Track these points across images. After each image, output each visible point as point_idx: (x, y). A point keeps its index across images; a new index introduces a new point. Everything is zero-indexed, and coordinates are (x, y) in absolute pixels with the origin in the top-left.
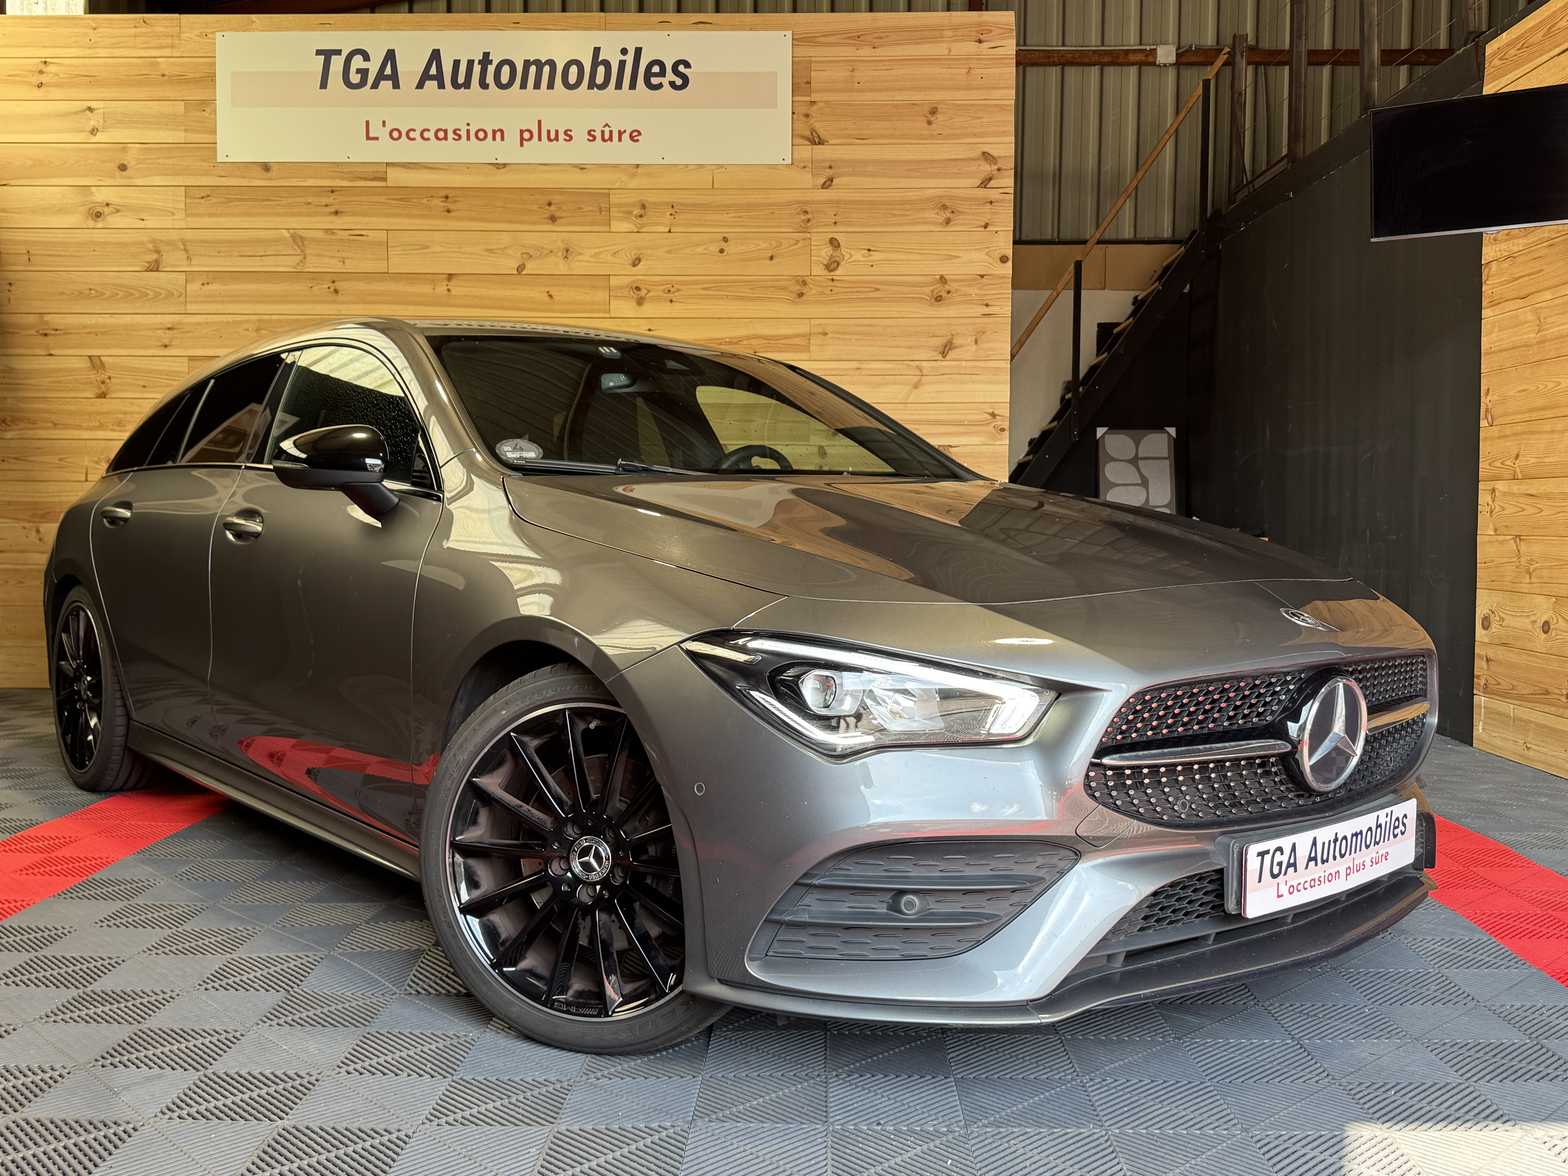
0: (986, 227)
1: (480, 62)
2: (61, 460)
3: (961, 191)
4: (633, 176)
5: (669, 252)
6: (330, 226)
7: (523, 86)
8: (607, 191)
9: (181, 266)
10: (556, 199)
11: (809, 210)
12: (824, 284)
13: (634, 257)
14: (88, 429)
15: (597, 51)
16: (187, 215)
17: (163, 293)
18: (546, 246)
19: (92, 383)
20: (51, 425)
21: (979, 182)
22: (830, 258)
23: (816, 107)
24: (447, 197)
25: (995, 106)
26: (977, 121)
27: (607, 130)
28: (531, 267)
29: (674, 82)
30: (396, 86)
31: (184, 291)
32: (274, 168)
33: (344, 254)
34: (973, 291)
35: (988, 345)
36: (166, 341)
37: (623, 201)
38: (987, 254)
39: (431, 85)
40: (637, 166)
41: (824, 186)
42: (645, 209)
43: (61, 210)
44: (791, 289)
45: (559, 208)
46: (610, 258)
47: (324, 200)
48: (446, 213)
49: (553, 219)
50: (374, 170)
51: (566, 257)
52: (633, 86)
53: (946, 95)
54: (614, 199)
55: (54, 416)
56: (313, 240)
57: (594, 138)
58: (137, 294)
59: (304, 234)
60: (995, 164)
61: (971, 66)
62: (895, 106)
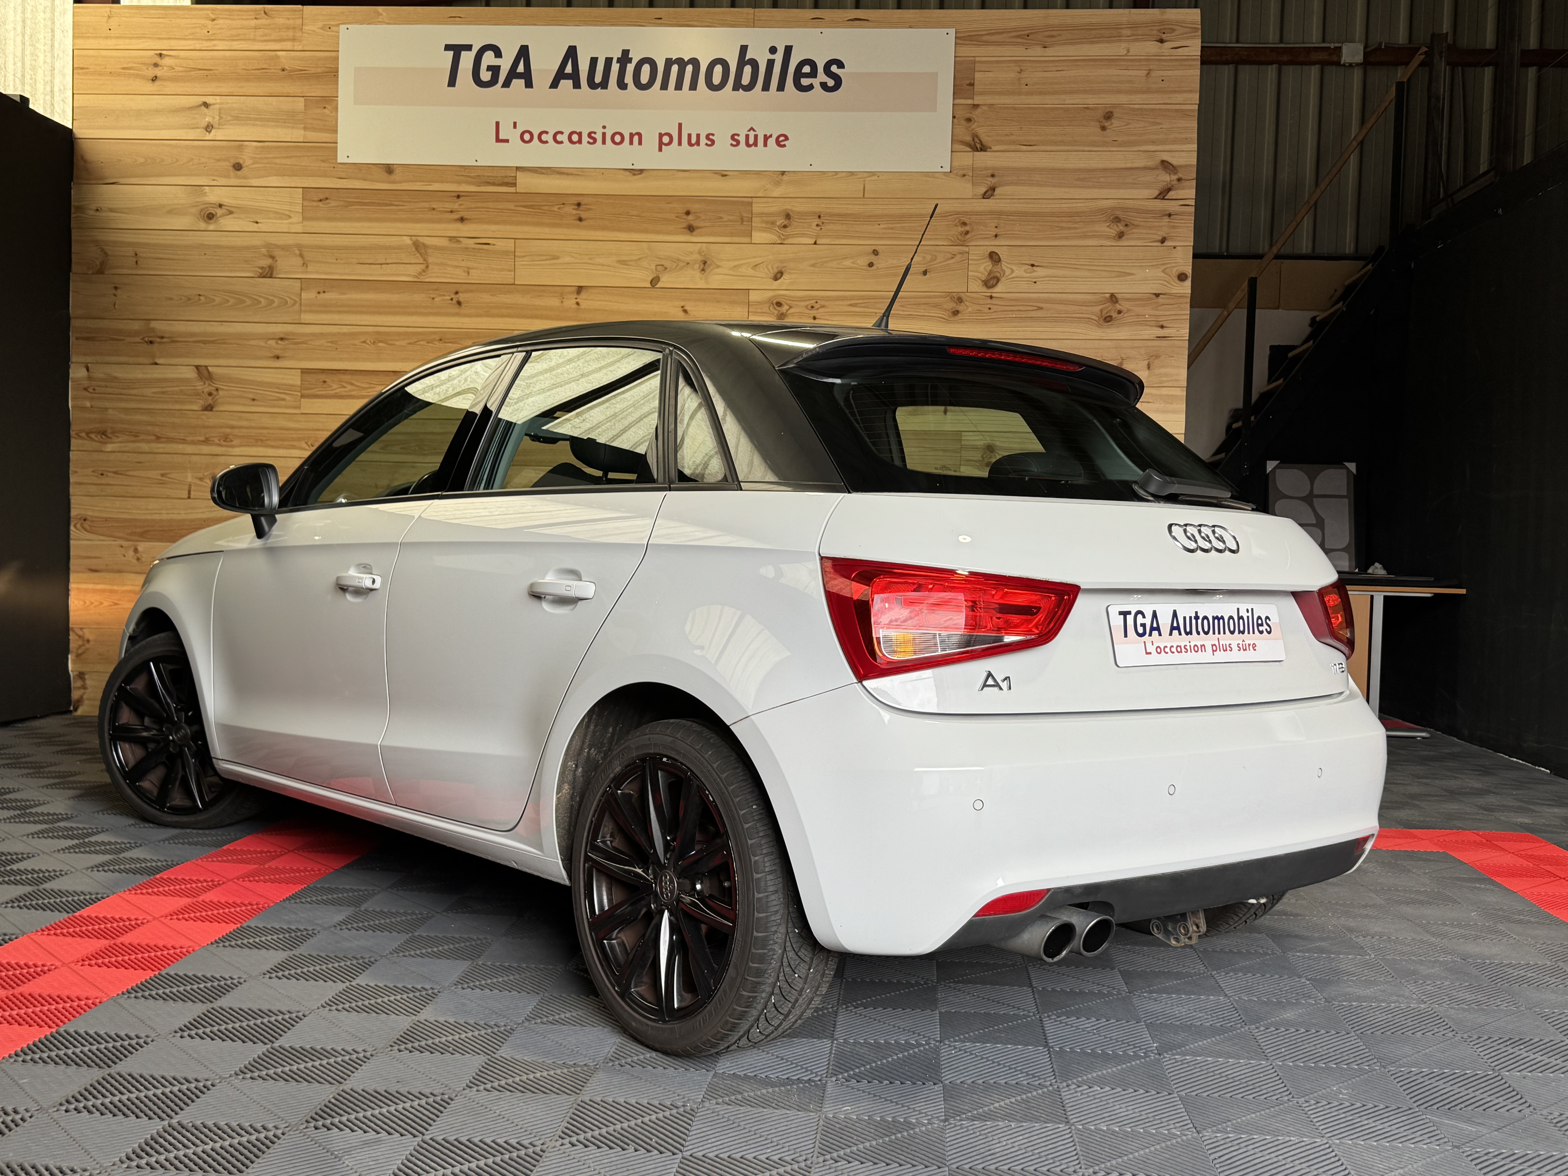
0: (1163, 241)
1: (619, 60)
2: (162, 475)
3: (1135, 202)
4: (778, 183)
5: (813, 265)
6: (454, 234)
7: (664, 86)
8: (750, 200)
9: (296, 273)
10: (694, 207)
11: (967, 221)
12: (982, 302)
13: (776, 270)
14: (193, 443)
15: (744, 49)
16: (304, 219)
17: (276, 300)
18: (682, 258)
19: (198, 394)
20: (153, 438)
21: (1156, 193)
22: (989, 274)
23: (979, 110)
24: (579, 205)
25: (1176, 111)
26: (1154, 127)
27: (752, 134)
28: (666, 281)
29: (826, 83)
30: (529, 84)
31: (298, 300)
32: (397, 171)
33: (469, 264)
34: (1148, 312)
35: (1163, 371)
36: (278, 352)
37: (766, 210)
38: (1164, 271)
39: (566, 84)
40: (783, 173)
41: (985, 196)
42: (789, 219)
43: (172, 211)
44: (945, 306)
45: (698, 218)
46: (751, 272)
47: (449, 206)
48: (578, 222)
49: (691, 229)
50: (503, 175)
51: (703, 270)
52: (781, 87)
53: (1123, 99)
54: (757, 208)
55: (157, 429)
56: (437, 248)
57: (738, 143)
58: (249, 302)
59: (428, 241)
60: (1175, 174)
61: (1151, 67)
62: (1066, 110)
